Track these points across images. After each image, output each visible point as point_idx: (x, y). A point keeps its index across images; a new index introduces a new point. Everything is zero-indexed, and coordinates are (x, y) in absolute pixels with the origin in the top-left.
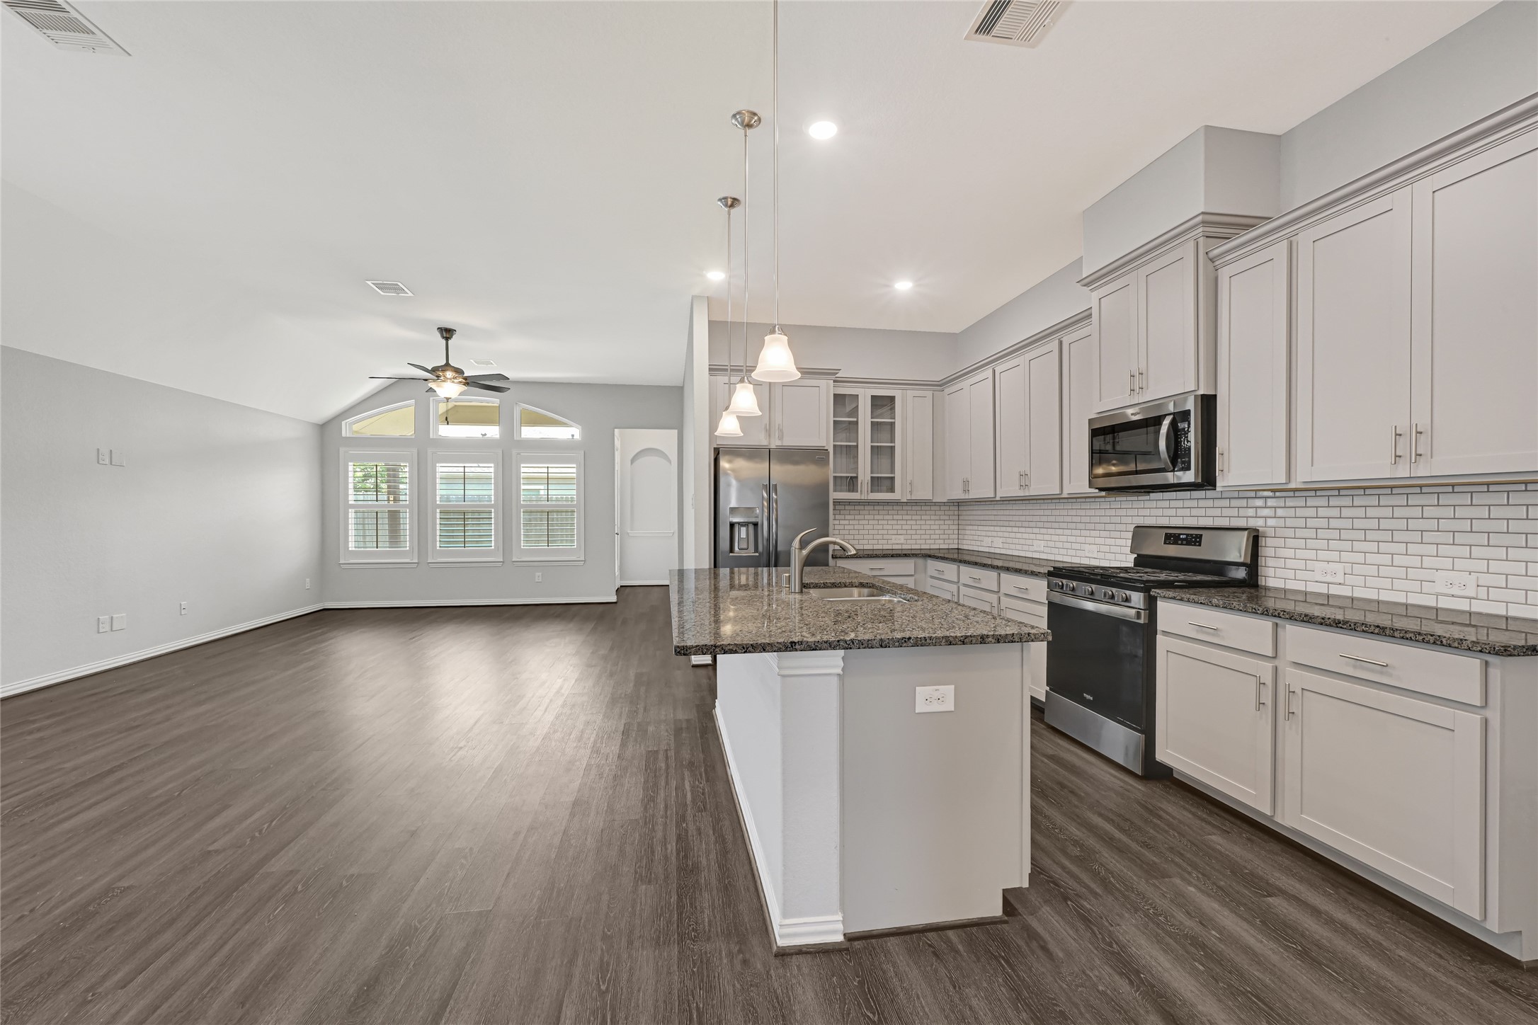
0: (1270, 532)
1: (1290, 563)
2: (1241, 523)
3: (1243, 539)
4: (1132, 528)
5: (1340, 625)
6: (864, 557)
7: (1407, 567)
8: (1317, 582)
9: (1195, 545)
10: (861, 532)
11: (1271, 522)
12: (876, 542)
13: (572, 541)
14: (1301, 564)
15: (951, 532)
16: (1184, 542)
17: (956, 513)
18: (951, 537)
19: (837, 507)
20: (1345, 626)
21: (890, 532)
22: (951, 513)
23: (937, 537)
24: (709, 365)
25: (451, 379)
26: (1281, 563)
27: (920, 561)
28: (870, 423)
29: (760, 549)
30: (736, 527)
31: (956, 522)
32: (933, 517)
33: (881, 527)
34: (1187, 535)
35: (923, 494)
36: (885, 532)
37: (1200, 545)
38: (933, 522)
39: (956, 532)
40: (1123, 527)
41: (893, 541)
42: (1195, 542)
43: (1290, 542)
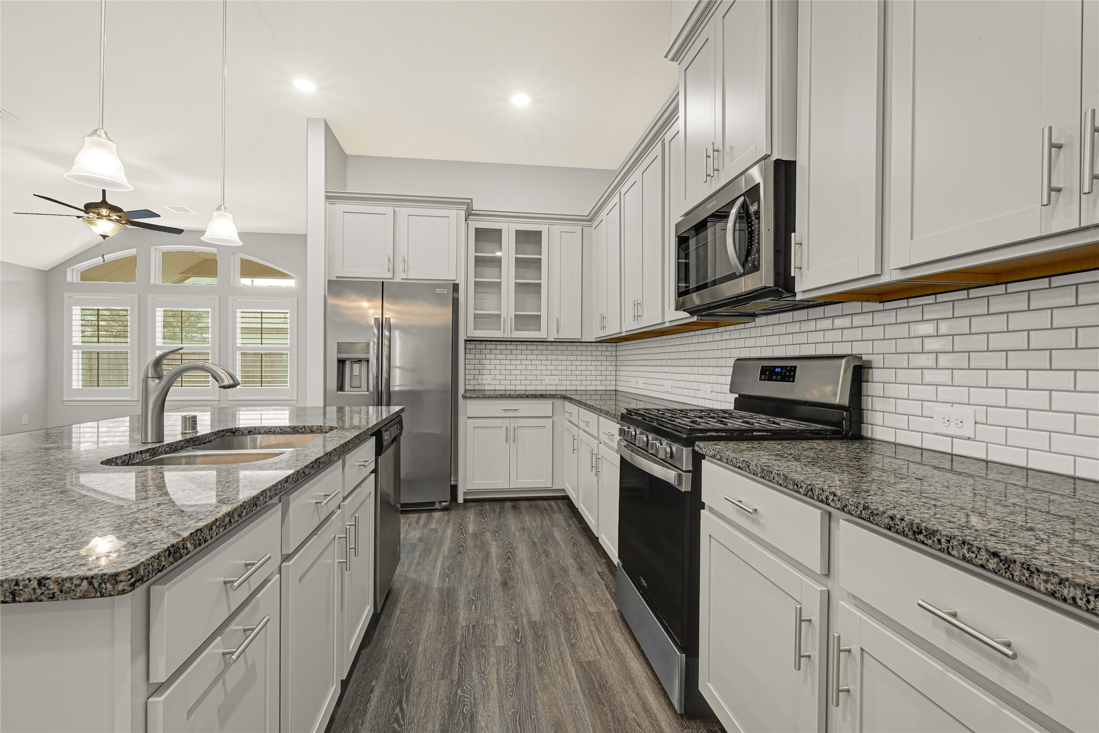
0: (877, 361)
1: (903, 406)
2: (839, 350)
3: (843, 373)
4: (731, 362)
5: (921, 537)
6: (496, 397)
7: (1075, 413)
8: (936, 434)
9: (788, 381)
10: (513, 372)
11: (880, 347)
12: (529, 382)
13: (286, 382)
14: (915, 407)
15: (609, 373)
16: (779, 377)
17: (614, 354)
18: (608, 378)
19: (469, 346)
20: (930, 542)
21: (543, 373)
22: (609, 353)
23: (594, 378)
24: (326, 192)
25: (106, 216)
26: (890, 405)
27: (558, 403)
28: (514, 259)
29: (371, 389)
30: (348, 365)
31: (614, 363)
32: (589, 358)
33: (534, 367)
34: (782, 367)
35: (570, 332)
36: (539, 372)
37: (793, 381)
38: (589, 363)
39: (614, 373)
40: (722, 362)
41: (547, 382)
42: (790, 376)
43: (903, 375)
